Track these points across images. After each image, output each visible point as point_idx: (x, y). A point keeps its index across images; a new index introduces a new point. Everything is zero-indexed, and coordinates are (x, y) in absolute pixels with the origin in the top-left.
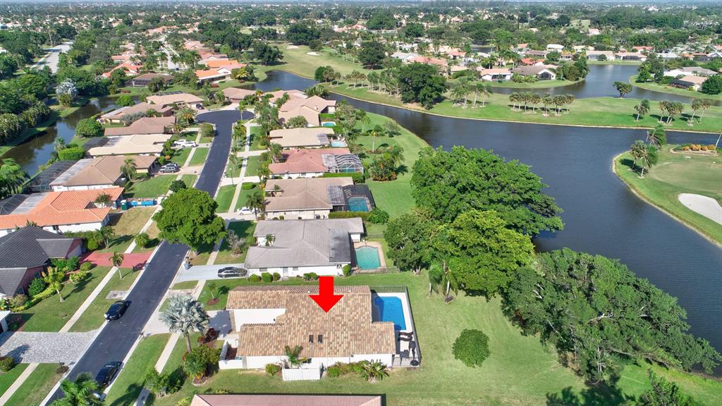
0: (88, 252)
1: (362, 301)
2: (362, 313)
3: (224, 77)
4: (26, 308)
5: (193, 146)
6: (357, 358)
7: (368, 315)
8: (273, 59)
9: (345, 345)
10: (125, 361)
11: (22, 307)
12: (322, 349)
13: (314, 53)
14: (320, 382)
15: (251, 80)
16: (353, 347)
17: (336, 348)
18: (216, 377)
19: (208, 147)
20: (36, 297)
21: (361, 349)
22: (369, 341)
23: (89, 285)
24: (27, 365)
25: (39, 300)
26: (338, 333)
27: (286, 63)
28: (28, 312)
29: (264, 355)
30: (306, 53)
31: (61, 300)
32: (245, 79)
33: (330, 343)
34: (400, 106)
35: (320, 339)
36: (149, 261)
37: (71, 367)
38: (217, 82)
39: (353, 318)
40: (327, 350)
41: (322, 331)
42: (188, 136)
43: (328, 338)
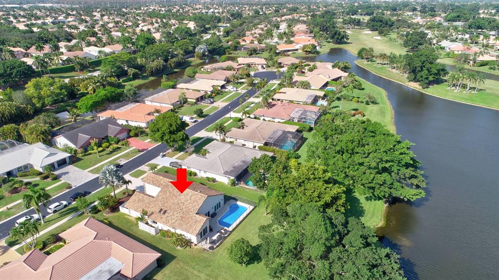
0: (129, 137)
1: (199, 199)
2: (195, 206)
3: (297, 50)
4: (83, 156)
5: (234, 91)
6: (179, 232)
7: (197, 208)
8: (341, 40)
9: (174, 221)
10: (93, 193)
11: (81, 155)
12: (162, 218)
13: (379, 38)
14: (154, 237)
15: (314, 53)
16: (177, 224)
17: (168, 220)
18: (116, 214)
19: (242, 92)
20: (90, 152)
21: (180, 226)
22: (187, 224)
23: (115, 153)
24: (61, 180)
25: (91, 154)
26: (175, 213)
27: (351, 43)
28: (83, 158)
29: (135, 211)
30: (372, 37)
31: (98, 157)
32: (310, 52)
33: (168, 217)
34: (404, 83)
35: (165, 212)
36: (149, 149)
37: (73, 188)
38: (291, 53)
39: (188, 207)
40: (164, 220)
41: (169, 208)
42: (239, 84)
43: (169, 213)
